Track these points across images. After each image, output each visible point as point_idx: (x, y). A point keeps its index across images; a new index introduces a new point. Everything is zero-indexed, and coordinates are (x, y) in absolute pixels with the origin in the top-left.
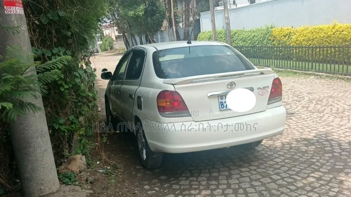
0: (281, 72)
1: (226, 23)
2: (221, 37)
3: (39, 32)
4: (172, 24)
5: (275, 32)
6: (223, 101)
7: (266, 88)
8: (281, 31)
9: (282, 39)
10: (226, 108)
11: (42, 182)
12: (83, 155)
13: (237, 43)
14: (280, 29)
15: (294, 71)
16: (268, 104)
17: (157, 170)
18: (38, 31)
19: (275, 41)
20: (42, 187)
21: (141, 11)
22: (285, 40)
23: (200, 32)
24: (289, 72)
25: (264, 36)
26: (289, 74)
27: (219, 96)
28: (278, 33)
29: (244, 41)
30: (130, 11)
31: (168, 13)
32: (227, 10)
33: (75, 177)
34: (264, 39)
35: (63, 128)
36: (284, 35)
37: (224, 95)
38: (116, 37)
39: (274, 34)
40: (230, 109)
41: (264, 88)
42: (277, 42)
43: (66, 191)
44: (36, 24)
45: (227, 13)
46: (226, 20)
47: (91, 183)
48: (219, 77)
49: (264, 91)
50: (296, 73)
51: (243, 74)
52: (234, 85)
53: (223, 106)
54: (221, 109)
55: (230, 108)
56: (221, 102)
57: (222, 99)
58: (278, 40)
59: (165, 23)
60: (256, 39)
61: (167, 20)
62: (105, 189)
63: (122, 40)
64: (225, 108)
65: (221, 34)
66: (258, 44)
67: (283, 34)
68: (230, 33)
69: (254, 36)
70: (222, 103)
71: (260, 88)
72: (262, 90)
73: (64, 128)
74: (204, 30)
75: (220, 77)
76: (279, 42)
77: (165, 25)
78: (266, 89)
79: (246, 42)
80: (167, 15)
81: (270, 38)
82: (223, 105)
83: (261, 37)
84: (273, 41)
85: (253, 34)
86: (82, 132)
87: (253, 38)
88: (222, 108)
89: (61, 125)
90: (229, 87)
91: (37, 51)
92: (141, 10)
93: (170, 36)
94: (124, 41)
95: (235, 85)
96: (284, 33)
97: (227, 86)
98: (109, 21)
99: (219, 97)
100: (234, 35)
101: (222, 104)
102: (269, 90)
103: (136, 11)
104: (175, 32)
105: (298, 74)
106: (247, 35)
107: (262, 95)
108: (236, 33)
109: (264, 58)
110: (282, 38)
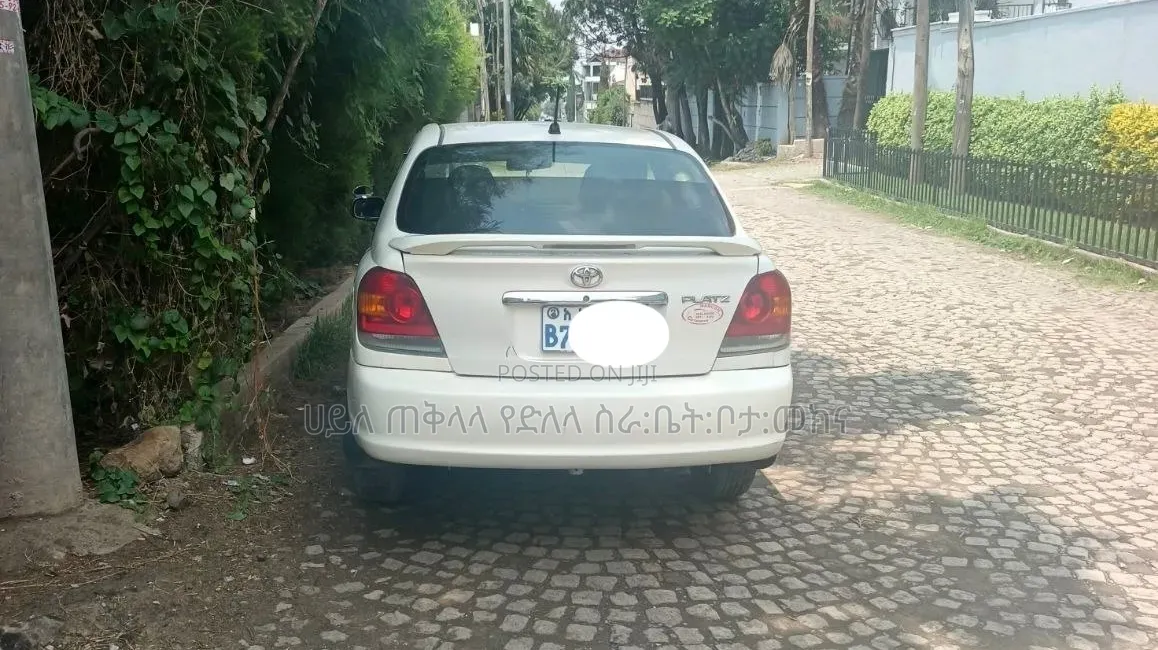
0: (1093, 265)
1: (959, 71)
2: (941, 121)
3: (101, 62)
4: (804, 61)
5: (1119, 119)
6: (558, 323)
7: (716, 301)
8: (1139, 118)
9: (1136, 148)
10: (563, 346)
11: (17, 479)
12: (199, 428)
13: (988, 147)
14: (1137, 108)
15: (1137, 265)
16: (721, 354)
17: (387, 510)
18: (97, 57)
19: (1114, 151)
20: (18, 494)
21: (702, 10)
22: (1146, 149)
23: (883, 94)
24: (1118, 268)
25: (1077, 129)
26: (1118, 275)
27: (545, 306)
28: (1129, 121)
29: (1011, 141)
30: (665, 9)
31: (796, 22)
32: (967, 27)
33: (136, 484)
34: (1077, 141)
35: (138, 342)
36: (1146, 133)
37: (562, 306)
38: (637, 92)
39: (1112, 124)
40: (573, 353)
41: (708, 299)
42: (1119, 155)
43: (88, 516)
44: (92, 37)
45: (968, 37)
46: (963, 59)
47: (173, 509)
48: (545, 247)
49: (709, 309)
50: (1141, 275)
51: (632, 245)
52: (596, 279)
53: (552, 340)
54: (545, 348)
55: (575, 351)
56: (548, 326)
57: (554, 317)
58: (1125, 149)
59: (782, 57)
60: (1049, 135)
61: (790, 48)
62: (200, 533)
63: (648, 102)
64: (558, 347)
65: (942, 107)
66: (1054, 156)
67: (1143, 129)
68: (968, 106)
69: (1047, 126)
70: (551, 330)
71: (693, 299)
72: (698, 307)
73: (144, 344)
74: (897, 91)
75: (546, 245)
76: (1126, 157)
77: (781, 62)
78: (719, 303)
79: (1017, 145)
80: (794, 27)
81: (1097, 139)
82: (553, 335)
83: (1069, 131)
84: (1107, 150)
85: (1045, 119)
86: (205, 362)
87: (1042, 132)
88: (548, 345)
89: (138, 332)
90: (578, 280)
91: (77, 114)
92: (702, 6)
93: (792, 103)
94: (655, 107)
95: (601, 277)
96: (1146, 124)
97: (572, 278)
98: (614, 38)
99: (546, 310)
100: (984, 115)
101: (549, 333)
102: (730, 309)
103: (685, 9)
104: (809, 90)
105: (1142, 280)
106: (1025, 121)
107: (697, 322)
108: (991, 110)
109: (1070, 210)
110: (1137, 142)
